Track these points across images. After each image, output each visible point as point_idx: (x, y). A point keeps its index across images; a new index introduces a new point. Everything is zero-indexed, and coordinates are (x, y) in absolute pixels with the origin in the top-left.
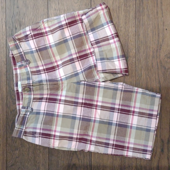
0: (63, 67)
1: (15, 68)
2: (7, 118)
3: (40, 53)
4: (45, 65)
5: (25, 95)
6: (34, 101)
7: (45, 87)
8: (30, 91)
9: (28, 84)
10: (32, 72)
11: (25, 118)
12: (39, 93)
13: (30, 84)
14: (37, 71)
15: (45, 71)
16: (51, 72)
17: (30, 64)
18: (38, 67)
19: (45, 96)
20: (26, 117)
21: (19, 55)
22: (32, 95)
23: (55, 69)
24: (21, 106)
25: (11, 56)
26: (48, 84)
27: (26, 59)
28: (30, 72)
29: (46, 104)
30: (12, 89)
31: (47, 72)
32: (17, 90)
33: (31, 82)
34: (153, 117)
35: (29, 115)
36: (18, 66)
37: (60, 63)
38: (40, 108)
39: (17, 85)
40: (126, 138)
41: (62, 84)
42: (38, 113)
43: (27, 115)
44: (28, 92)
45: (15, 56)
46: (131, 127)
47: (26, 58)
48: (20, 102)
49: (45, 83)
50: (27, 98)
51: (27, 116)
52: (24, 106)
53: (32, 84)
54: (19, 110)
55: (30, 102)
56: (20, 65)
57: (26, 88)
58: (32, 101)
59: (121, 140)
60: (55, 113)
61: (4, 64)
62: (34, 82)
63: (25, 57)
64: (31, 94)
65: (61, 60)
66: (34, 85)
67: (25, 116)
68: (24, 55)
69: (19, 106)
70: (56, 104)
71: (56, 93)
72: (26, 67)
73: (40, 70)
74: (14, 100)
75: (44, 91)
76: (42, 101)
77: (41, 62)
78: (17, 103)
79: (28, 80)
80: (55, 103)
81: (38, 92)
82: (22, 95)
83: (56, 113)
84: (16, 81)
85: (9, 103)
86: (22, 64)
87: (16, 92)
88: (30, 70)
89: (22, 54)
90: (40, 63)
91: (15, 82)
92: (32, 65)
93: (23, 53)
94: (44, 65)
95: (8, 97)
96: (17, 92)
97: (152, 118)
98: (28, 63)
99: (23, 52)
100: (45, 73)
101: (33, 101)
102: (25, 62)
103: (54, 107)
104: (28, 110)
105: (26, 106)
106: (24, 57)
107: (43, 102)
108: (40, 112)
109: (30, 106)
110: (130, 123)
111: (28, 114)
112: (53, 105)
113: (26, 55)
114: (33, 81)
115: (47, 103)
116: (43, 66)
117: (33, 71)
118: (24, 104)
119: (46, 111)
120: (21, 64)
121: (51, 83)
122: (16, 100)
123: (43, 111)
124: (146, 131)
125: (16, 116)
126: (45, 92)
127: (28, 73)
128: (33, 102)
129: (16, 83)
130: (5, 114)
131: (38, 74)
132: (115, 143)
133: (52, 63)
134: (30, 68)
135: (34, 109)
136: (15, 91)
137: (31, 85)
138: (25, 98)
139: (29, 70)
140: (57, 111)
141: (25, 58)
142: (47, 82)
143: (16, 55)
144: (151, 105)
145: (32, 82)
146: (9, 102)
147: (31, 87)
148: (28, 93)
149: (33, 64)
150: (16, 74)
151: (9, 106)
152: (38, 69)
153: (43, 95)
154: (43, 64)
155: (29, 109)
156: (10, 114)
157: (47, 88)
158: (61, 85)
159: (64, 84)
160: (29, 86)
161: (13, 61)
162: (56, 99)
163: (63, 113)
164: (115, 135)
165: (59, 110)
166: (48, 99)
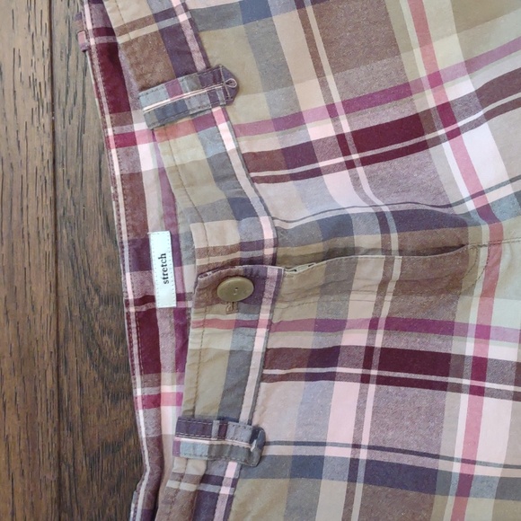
0: (489, 116)
1: (118, 130)
2: (59, 501)
3: (319, 16)
4: (351, 106)
5: (207, 330)
6: (267, 372)
7: (369, 270)
8: (255, 300)
9: (242, 246)
10: (253, 162)
11: (207, 502)
12: (313, 316)
13: (260, 245)
14: (285, 151)
15: (346, 152)
16: (396, 162)
17: (239, 100)
18: (296, 120)
19: (355, 338)
20: (215, 496)
21: (153, 28)
22: (261, 332)
23: (422, 133)
24: (170, 414)
25: (93, 42)
26: (395, 246)
27: (208, 66)
28: (237, 163)
29: (363, 396)
30: (97, 291)
31: (365, 162)
32: (148, 298)
33: (269, 235)
35: (234, 484)
36: (147, 116)
37: (460, 88)
38: (326, 427)
39: (142, 261)
41: (491, 244)
42: (308, 467)
43: (219, 481)
44: (235, 306)
45: (121, 40)
47: (205, 58)
48: (159, 384)
49: (366, 239)
50: (220, 354)
51: (225, 491)
52: (198, 412)
53: (276, 244)
54: (158, 442)
55: (243, 384)
56: (163, 110)
57: (228, 277)
58: (253, 376)
60: (442, 465)
61: (34, 104)
62: (285, 231)
63: (202, 49)
64: (254, 325)
65: (471, 65)
66: (286, 257)
67: (210, 488)
68: (189, 33)
69: (152, 411)
70: (450, 395)
71: (442, 315)
72: (203, 122)
73: (309, 144)
74: (116, 369)
75: (353, 296)
76: (332, 377)
77: (324, 84)
78: (139, 392)
79: (238, 219)
80: (443, 387)
81: (310, 310)
82: (182, 331)
83: (456, 468)
84: (131, 228)
85: (76, 393)
86: (176, 99)
87: (132, 309)
88: (238, 150)
89: (179, 26)
90: (310, 95)
91: (125, 238)
92: (253, 106)
93: (183, 18)
94: (340, 109)
95: (71, 346)
96: (144, 308)
98: (221, 96)
99: (186, 9)
100: (350, 165)
101: (263, 378)
102: (203, 84)
103: (436, 417)
104: (229, 442)
105: (214, 412)
106: (193, 46)
107: (339, 386)
108: (321, 459)
109: (244, 416)
111: (231, 470)
112: (424, 404)
113: (205, 37)
114: (277, 223)
115: (372, 387)
116: (332, 111)
117: (256, 150)
118: (195, 400)
119: (370, 448)
120: (168, 101)
121: (417, 237)
122: (128, 370)
123: (347, 453)
125: (133, 489)
126: (360, 306)
127: (220, 169)
128: (264, 385)
129: (131, 242)
130: (51, 476)
131: (294, 177)
133: (404, 91)
134: (237, 131)
135: (270, 438)
136: (127, 304)
137: (269, 252)
138: (200, 352)
139: (230, 145)
140: (458, 454)
141: (197, 56)
142: (385, 229)
143: (133, 35)
145: (277, 229)
146: (81, 384)
147: (272, 271)
148: (233, 317)
149: (262, 97)
150: (133, 180)
151: (77, 410)
152: (294, 139)
153: (338, 326)
154: (337, 99)
155: (238, 438)
156: (84, 475)
157: (379, 277)
158: (483, 252)
159: (506, 248)
160: (251, 261)
161: (106, 82)
162: (448, 356)
163: (506, 466)
165: (475, 444)
166: (376, 359)
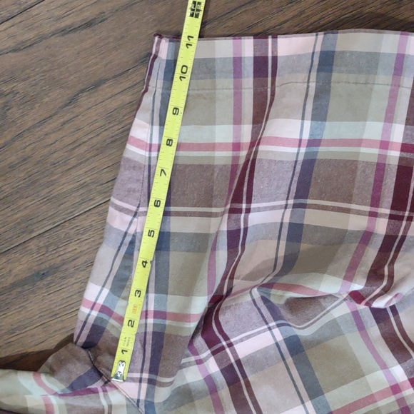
34: (270, 55)
40: (361, 159)
46: (313, 143)
59: (371, 180)
97: (275, 59)
110: (295, 150)
124: (331, 71)
132: (388, 211)
144: (214, 72)
164: (348, 211)
